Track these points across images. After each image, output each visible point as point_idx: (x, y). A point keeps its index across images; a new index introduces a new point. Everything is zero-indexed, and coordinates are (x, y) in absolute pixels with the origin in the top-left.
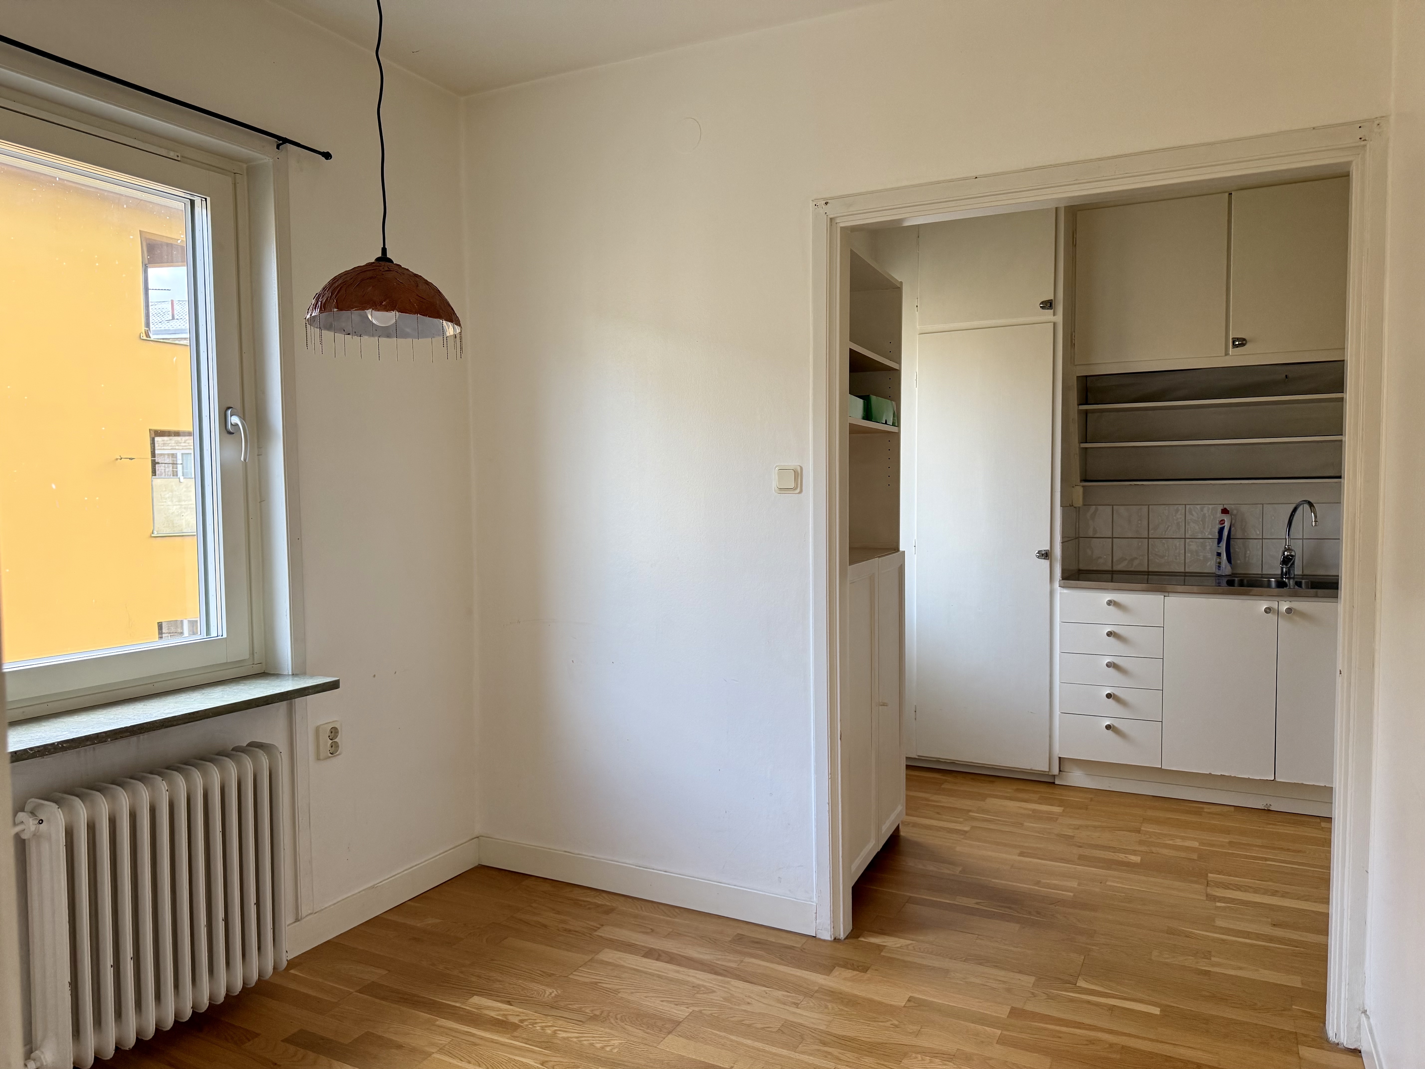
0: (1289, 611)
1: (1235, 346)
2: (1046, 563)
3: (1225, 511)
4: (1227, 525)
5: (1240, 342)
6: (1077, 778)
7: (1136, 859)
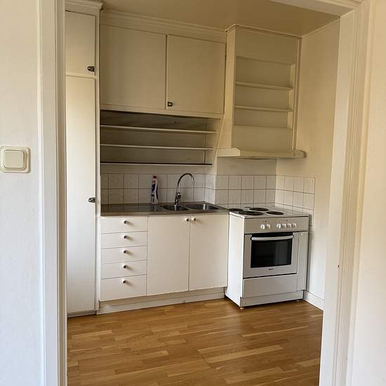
0: (195, 220)
1: (169, 106)
2: (94, 204)
3: (155, 177)
4: (156, 183)
5: (170, 104)
6: (108, 309)
7: (165, 353)
